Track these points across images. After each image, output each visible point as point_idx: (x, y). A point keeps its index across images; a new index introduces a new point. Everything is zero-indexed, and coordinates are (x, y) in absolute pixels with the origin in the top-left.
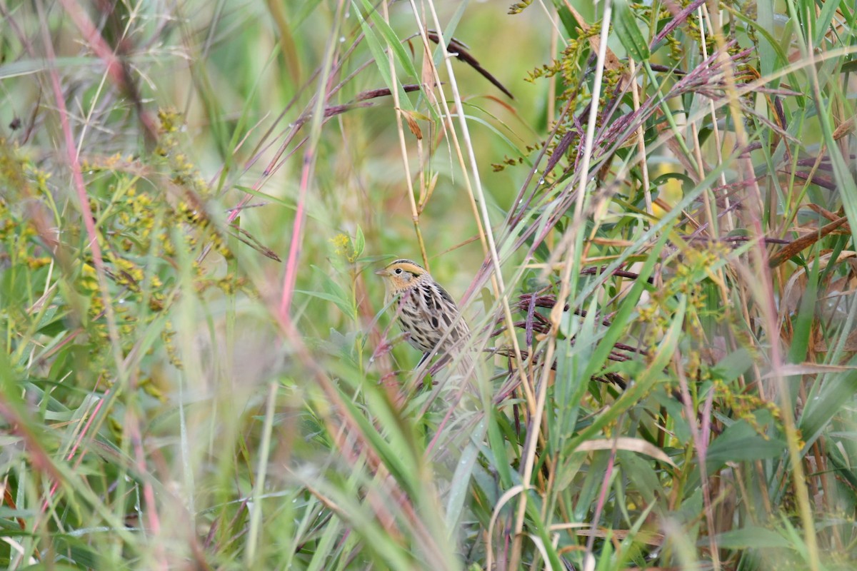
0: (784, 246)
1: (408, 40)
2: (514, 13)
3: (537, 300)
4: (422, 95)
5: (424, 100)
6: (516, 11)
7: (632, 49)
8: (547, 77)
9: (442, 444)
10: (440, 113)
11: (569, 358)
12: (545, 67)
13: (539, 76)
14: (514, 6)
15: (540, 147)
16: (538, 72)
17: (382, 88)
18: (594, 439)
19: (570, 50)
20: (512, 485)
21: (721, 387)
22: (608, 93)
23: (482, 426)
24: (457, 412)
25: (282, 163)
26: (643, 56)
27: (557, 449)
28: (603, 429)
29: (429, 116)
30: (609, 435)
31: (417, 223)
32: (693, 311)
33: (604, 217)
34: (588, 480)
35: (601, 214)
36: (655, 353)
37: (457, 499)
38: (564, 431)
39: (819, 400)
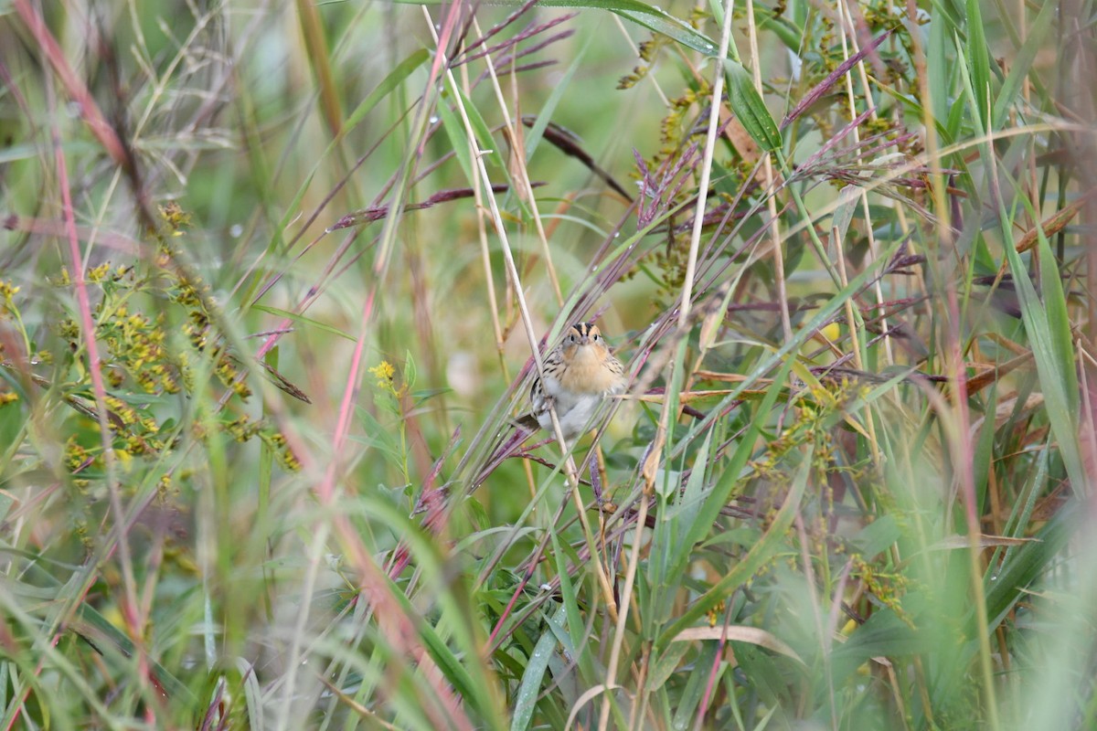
2: (624, 88)
6: (626, 85)
7: (758, 135)
11: (665, 522)
14: (623, 79)
20: (596, 683)
21: (857, 563)
23: (564, 611)
27: (650, 639)
28: (707, 614)
29: (519, 217)
30: (714, 622)
31: (502, 352)
32: (823, 467)
33: (711, 345)
34: (694, 678)
35: (708, 340)
36: (773, 518)
37: (526, 701)
38: (658, 616)
39: (999, 582)
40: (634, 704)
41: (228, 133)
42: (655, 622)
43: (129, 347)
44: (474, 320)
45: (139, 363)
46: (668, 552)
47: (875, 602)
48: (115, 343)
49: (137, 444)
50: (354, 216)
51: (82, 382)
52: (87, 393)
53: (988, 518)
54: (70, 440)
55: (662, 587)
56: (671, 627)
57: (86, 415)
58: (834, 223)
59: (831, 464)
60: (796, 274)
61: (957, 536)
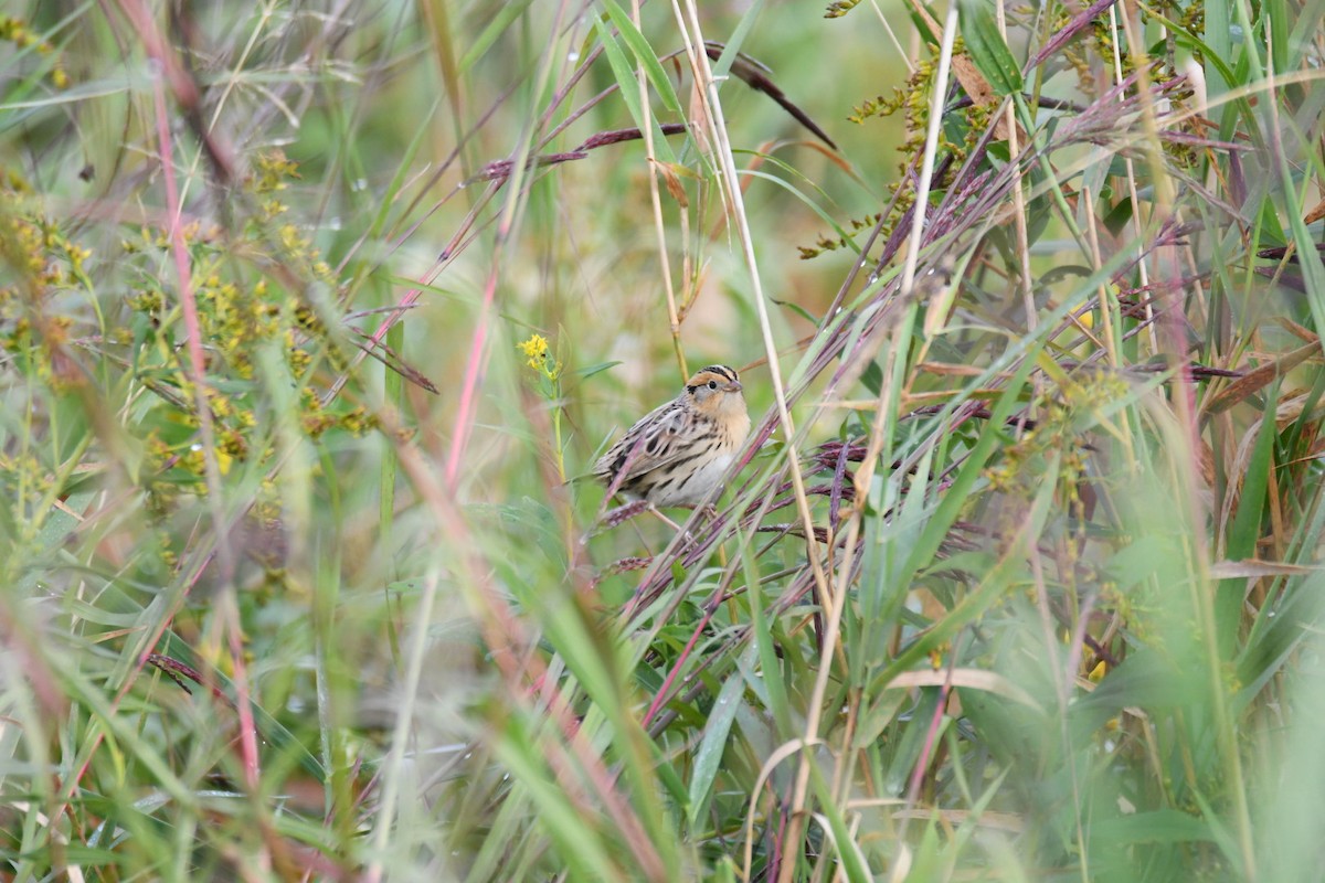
0: (1234, 380)
1: (673, 57)
2: (834, 16)
3: (850, 453)
4: (690, 142)
5: (692, 148)
6: (837, 13)
7: (995, 75)
8: (882, 115)
9: (690, 672)
10: (715, 167)
11: (881, 544)
12: (881, 100)
13: (871, 114)
14: (834, 5)
15: (873, 222)
16: (869, 108)
17: (629, 129)
18: (918, 669)
19: (919, 78)
20: (792, 736)
21: (1112, 594)
22: (970, 141)
23: (755, 646)
24: (716, 624)
25: (470, 240)
26: (1011, 85)
27: (859, 685)
28: (929, 655)
29: (699, 173)
30: (938, 664)
31: (677, 335)
32: (1071, 476)
33: (938, 330)
34: (910, 731)
35: (934, 326)
36: (1011, 539)
37: (709, 758)
38: (870, 657)
39: (1277, 618)
40: (840, 763)
41: (350, 65)
42: (868, 663)
43: (222, 323)
44: (644, 296)
45: (234, 342)
46: (883, 580)
47: (1131, 641)
48: (205, 318)
49: (231, 440)
50: (494, 167)
51: (166, 366)
52: (171, 379)
53: (1269, 540)
54: (151, 436)
55: (875, 622)
56: (887, 670)
57: (176, 405)
58: (1084, 183)
59: (1081, 474)
60: (1039, 244)
61: (1229, 562)
